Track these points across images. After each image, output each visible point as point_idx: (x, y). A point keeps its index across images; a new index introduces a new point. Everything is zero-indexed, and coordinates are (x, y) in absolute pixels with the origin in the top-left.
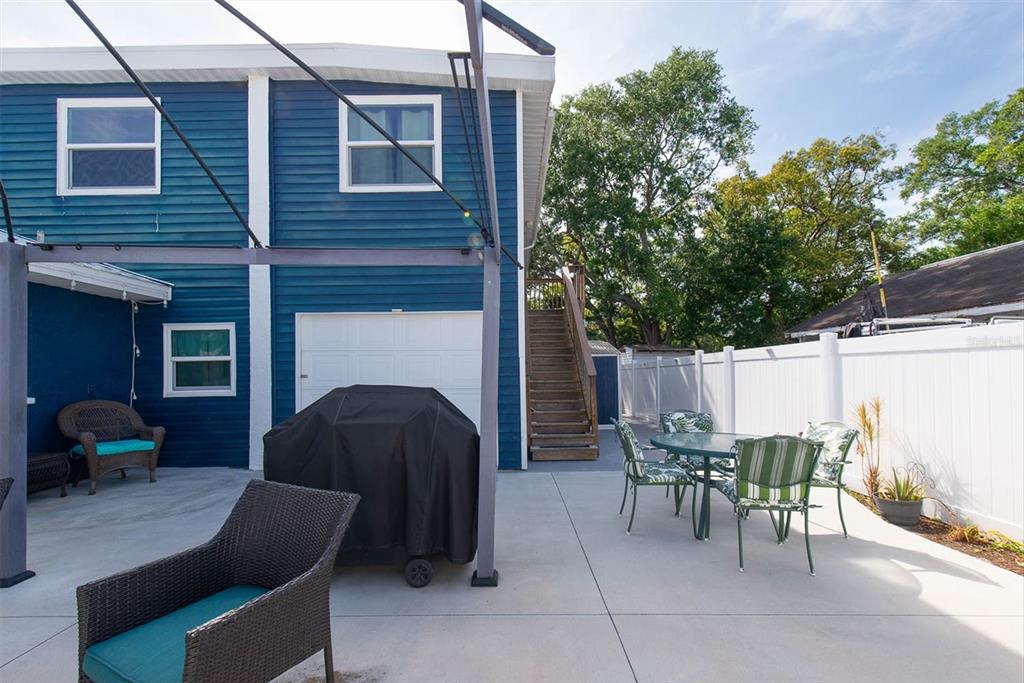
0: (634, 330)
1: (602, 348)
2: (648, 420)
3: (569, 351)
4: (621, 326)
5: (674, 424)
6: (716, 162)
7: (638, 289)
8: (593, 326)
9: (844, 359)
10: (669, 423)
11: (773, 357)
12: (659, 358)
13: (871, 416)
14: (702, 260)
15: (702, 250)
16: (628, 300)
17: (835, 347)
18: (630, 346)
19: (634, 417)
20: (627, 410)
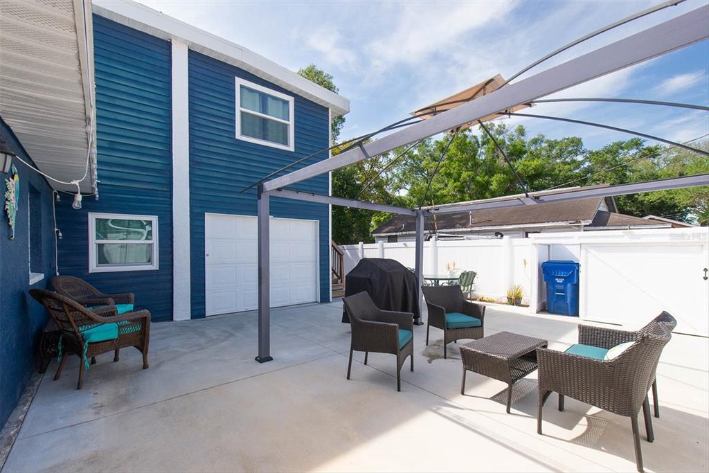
9: (439, 248)
11: (406, 247)
17: (436, 244)
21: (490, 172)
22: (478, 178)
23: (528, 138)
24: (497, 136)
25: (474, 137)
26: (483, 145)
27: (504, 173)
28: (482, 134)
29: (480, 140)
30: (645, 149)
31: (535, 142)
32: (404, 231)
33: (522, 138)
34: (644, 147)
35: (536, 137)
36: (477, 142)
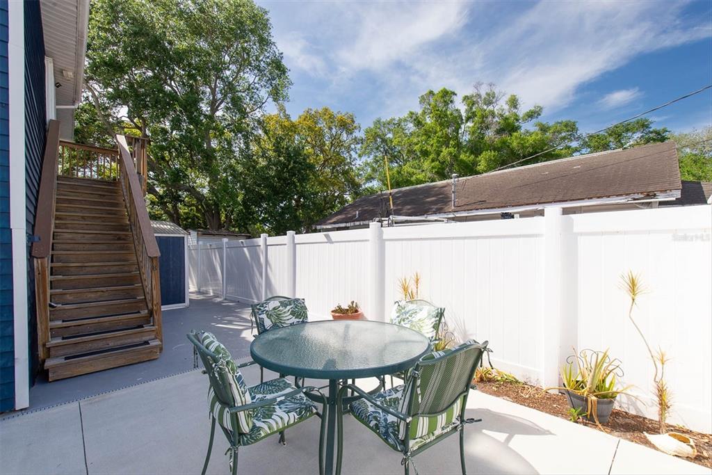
0: (197, 217)
1: (167, 228)
2: (212, 294)
3: (123, 228)
4: (185, 213)
5: (269, 316)
6: (265, 98)
7: (203, 184)
8: (158, 210)
9: (387, 243)
10: (264, 316)
11: (329, 241)
12: (225, 240)
13: (412, 287)
14: (254, 167)
15: (254, 161)
16: (192, 191)
17: (381, 234)
18: (194, 229)
19: (199, 292)
20: (191, 286)
21: (477, 149)
22: (462, 156)
23: (522, 110)
24: (485, 107)
25: (457, 110)
26: (467, 121)
27: (495, 149)
28: (466, 107)
29: (464, 115)
30: (652, 132)
31: (531, 115)
32: (357, 220)
33: (515, 111)
34: (651, 130)
35: (532, 109)
36: (460, 116)
